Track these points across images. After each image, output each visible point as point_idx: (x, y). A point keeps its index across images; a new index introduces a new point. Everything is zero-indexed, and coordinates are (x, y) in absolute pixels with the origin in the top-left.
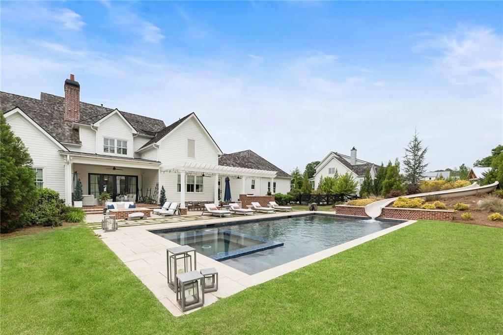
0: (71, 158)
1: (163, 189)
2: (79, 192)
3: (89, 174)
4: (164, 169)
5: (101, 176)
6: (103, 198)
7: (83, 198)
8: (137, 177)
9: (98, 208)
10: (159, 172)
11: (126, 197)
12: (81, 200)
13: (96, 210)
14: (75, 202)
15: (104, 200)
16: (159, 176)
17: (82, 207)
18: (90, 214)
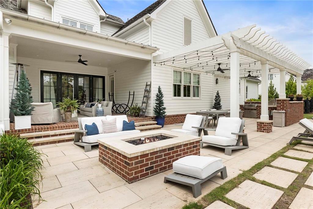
0: (7, 20)
1: (160, 91)
2: (24, 96)
3: (42, 73)
4: (162, 58)
5: (58, 76)
6: (69, 107)
7: (32, 109)
8: (103, 78)
9: (62, 128)
10: (153, 64)
11: (100, 105)
12: (29, 114)
13: (58, 132)
14: (16, 118)
15: (70, 111)
16: (152, 70)
17: (30, 127)
18: (47, 143)
